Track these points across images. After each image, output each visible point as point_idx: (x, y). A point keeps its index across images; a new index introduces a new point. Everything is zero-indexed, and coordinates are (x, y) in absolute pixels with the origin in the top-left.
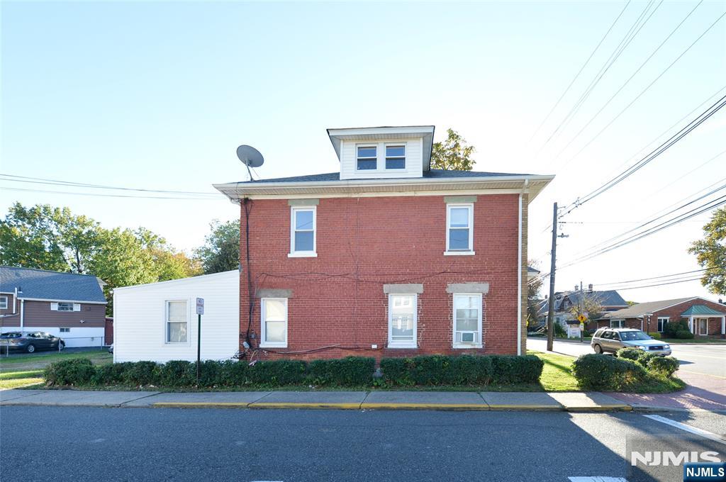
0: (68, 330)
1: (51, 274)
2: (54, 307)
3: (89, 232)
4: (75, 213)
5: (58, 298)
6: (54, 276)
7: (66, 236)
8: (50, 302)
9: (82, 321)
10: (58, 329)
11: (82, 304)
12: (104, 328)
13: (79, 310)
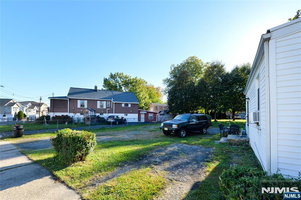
0: (127, 115)
1: (121, 93)
2: (123, 105)
3: (128, 80)
4: (124, 74)
5: (124, 102)
6: (121, 94)
7: (122, 82)
8: (122, 103)
9: (131, 111)
10: (124, 114)
11: (131, 104)
12: (138, 114)
13: (130, 106)
